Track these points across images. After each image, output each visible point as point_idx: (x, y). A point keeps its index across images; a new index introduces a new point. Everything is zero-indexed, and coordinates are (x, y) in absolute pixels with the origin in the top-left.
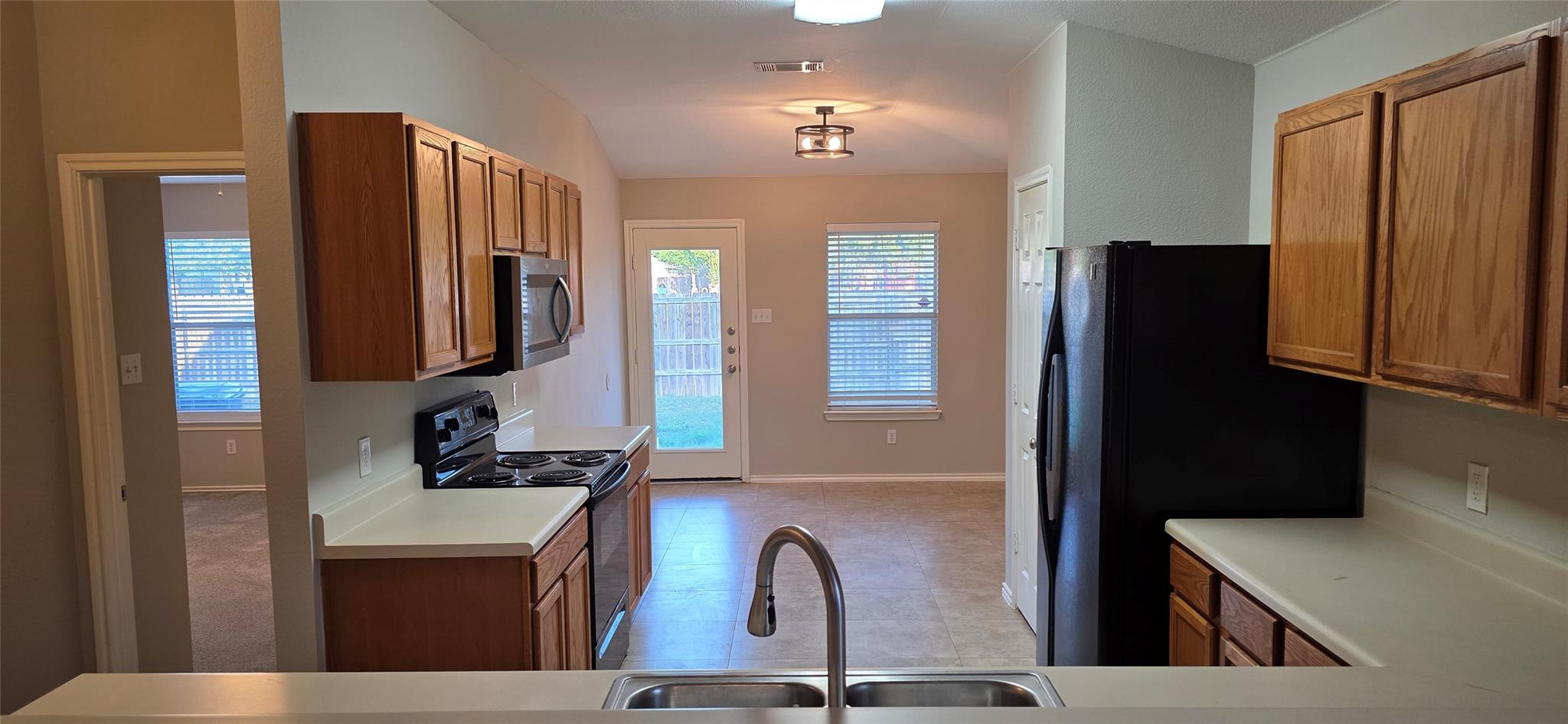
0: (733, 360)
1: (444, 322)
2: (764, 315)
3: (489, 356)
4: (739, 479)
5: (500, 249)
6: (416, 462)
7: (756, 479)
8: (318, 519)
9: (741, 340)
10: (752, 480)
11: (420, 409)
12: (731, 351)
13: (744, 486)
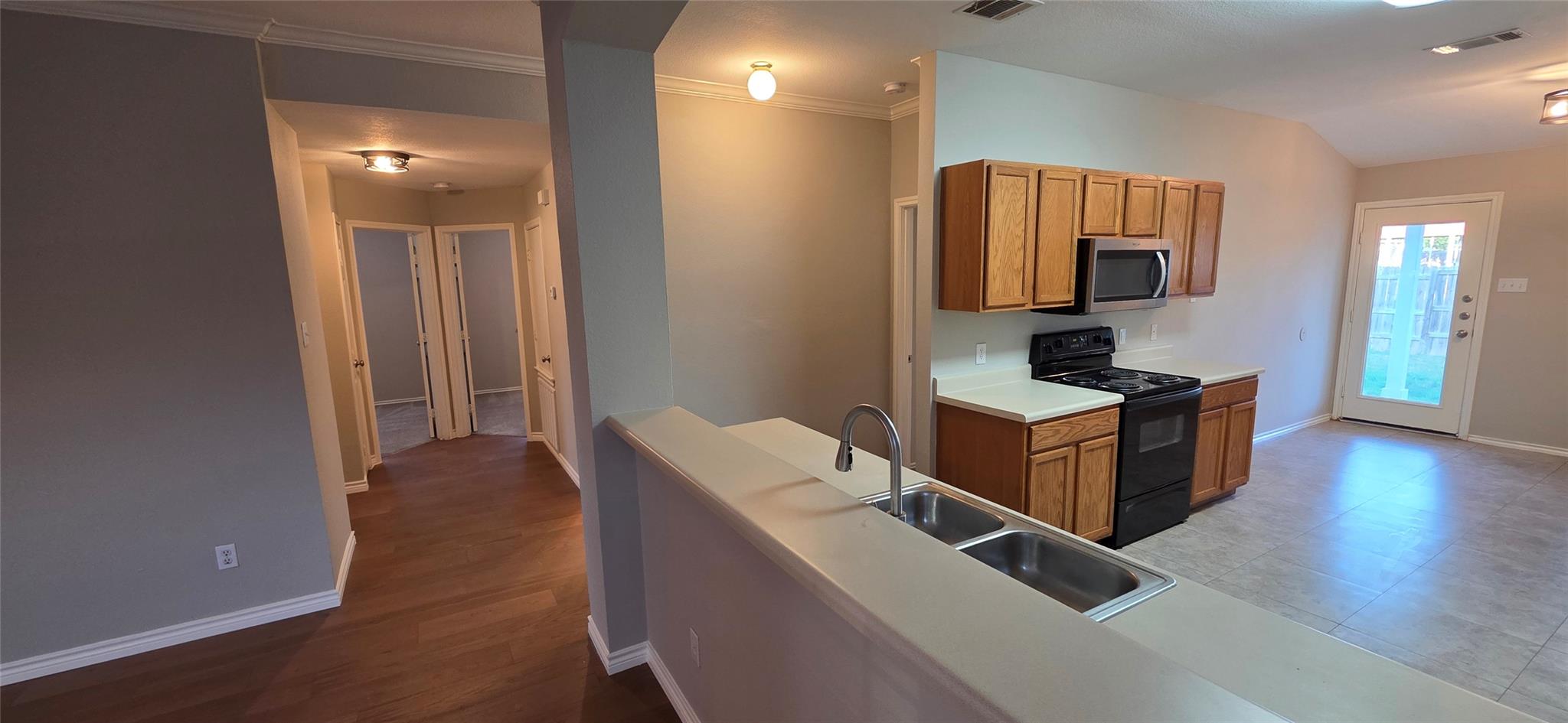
0: (1465, 326)
1: (1013, 279)
2: (1519, 284)
3: (1069, 302)
4: (1455, 435)
5: (1086, 235)
6: (1029, 363)
7: (1474, 438)
8: (935, 380)
9: (1480, 309)
10: (1470, 439)
11: (1036, 333)
12: (1464, 317)
13: (1458, 443)
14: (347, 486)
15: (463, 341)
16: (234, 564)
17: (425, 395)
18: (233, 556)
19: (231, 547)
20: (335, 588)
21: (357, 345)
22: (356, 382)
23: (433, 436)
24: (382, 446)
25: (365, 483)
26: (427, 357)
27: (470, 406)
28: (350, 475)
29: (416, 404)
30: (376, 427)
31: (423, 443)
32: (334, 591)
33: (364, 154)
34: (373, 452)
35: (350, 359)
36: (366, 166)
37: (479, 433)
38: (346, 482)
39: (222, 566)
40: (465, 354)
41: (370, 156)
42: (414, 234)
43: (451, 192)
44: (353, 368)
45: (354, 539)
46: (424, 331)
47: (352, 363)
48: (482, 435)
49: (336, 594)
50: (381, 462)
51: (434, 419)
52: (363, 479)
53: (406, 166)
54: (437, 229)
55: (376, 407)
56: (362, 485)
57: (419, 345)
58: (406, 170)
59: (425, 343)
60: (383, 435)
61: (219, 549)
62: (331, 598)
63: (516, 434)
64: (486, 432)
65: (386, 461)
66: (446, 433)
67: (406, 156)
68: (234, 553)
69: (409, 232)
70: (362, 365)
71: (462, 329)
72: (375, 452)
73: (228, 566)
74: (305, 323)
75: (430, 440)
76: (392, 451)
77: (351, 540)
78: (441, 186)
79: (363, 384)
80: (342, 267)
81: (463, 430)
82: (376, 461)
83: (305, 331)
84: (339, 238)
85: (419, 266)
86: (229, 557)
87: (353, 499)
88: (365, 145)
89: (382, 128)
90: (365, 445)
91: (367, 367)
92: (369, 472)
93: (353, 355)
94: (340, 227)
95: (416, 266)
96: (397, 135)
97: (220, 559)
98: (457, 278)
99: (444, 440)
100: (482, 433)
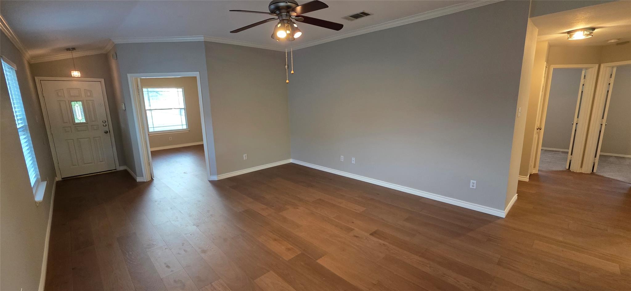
14: (519, 177)
15: (602, 125)
16: (475, 188)
17: (569, 149)
18: (475, 185)
19: (475, 182)
20: (504, 210)
21: (540, 120)
22: (535, 136)
23: (568, 168)
24: (539, 166)
25: (528, 178)
26: (576, 130)
27: (595, 160)
28: (522, 173)
29: (563, 152)
30: (539, 157)
31: (561, 170)
32: (504, 212)
33: (569, 33)
34: (534, 167)
35: (536, 126)
36: (568, 38)
37: (597, 174)
38: (519, 175)
39: (471, 187)
40: (600, 131)
41: (571, 33)
42: (587, 69)
43: (618, 44)
44: (535, 129)
45: (517, 197)
46: (578, 117)
47: (536, 127)
48: (598, 175)
49: (504, 213)
50: (537, 172)
51: (570, 161)
52: (527, 176)
53: (592, 34)
54: (602, 66)
55: (542, 150)
56: (526, 179)
57: (573, 124)
58: (591, 36)
59: (577, 124)
60: (542, 161)
61: (472, 181)
62: (502, 214)
63: (623, 180)
64: (602, 174)
65: (540, 173)
66: (575, 168)
67: (593, 29)
68: (475, 184)
69: (584, 68)
70: (541, 129)
71: (603, 118)
72: (536, 168)
73: (473, 187)
74: (520, 108)
75: (565, 170)
76: (543, 169)
77: (515, 197)
78: (613, 41)
79: (538, 138)
80: (543, 86)
81: (587, 169)
82: (535, 171)
83: (519, 111)
84: (545, 74)
85: (584, 85)
86: (474, 185)
87: (520, 183)
88: (570, 28)
89: (583, 17)
90: (532, 163)
91: (542, 131)
92: (531, 175)
93: (537, 125)
94: (547, 68)
95: (583, 85)
96: (590, 20)
97: (471, 184)
98: (608, 91)
99: (573, 172)
100: (599, 174)
